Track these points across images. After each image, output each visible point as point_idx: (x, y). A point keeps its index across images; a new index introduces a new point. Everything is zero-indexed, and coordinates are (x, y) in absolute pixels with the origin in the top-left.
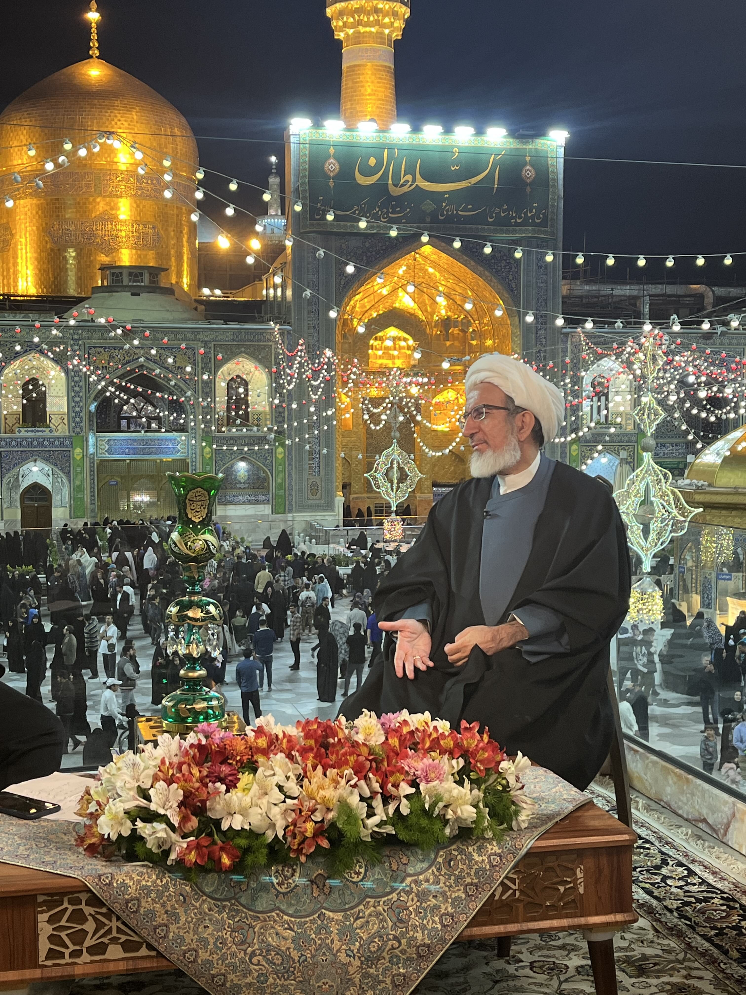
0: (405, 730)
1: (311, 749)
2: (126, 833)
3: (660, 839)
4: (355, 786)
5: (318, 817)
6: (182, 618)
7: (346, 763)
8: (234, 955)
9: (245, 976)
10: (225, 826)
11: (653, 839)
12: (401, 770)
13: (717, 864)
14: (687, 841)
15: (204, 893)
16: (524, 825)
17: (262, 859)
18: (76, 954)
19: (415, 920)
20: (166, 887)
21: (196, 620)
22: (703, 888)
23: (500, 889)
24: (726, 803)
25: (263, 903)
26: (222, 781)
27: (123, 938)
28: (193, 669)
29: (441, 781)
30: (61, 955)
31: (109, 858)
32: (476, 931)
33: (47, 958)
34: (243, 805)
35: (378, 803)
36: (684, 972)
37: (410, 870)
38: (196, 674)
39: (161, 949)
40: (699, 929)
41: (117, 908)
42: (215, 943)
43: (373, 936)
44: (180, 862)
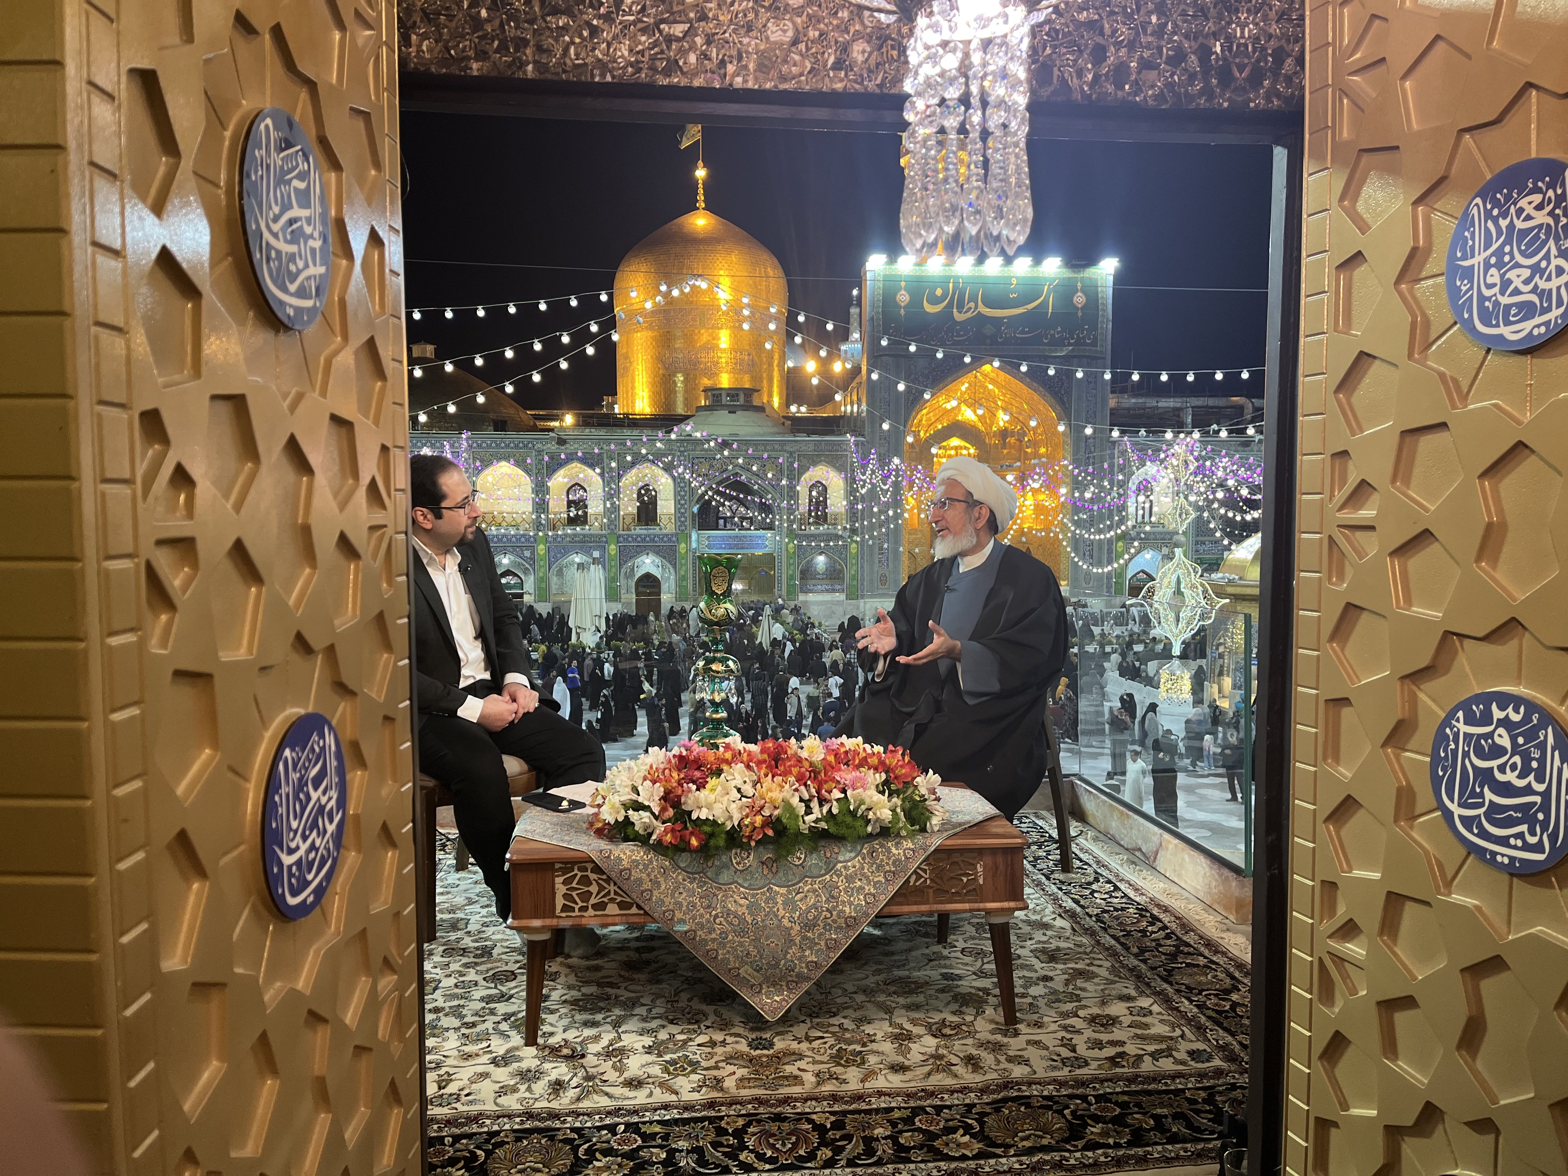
0: (842, 750)
1: (764, 761)
2: (621, 819)
3: (1098, 862)
4: (796, 790)
5: (766, 812)
6: (707, 670)
7: (791, 773)
8: (702, 916)
9: (710, 933)
10: (694, 816)
11: (1091, 862)
12: (833, 779)
13: (1140, 883)
14: (1122, 865)
15: (680, 868)
16: (936, 829)
17: (721, 842)
18: (584, 909)
19: (844, 897)
20: (651, 861)
21: (718, 672)
22: (1124, 900)
23: (914, 877)
24: (1155, 834)
25: (725, 877)
26: (694, 782)
27: (619, 899)
28: (717, 712)
29: (865, 789)
30: (573, 910)
31: (611, 839)
32: (895, 909)
33: (562, 911)
34: (709, 800)
35: (815, 804)
36: (1088, 961)
37: (841, 858)
38: (719, 716)
39: (647, 909)
40: (1109, 931)
41: (613, 875)
42: (687, 906)
43: (811, 907)
44: (659, 842)
